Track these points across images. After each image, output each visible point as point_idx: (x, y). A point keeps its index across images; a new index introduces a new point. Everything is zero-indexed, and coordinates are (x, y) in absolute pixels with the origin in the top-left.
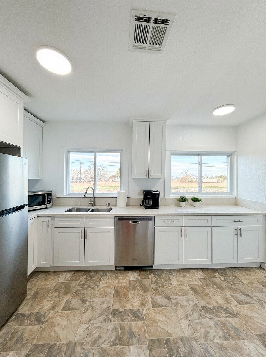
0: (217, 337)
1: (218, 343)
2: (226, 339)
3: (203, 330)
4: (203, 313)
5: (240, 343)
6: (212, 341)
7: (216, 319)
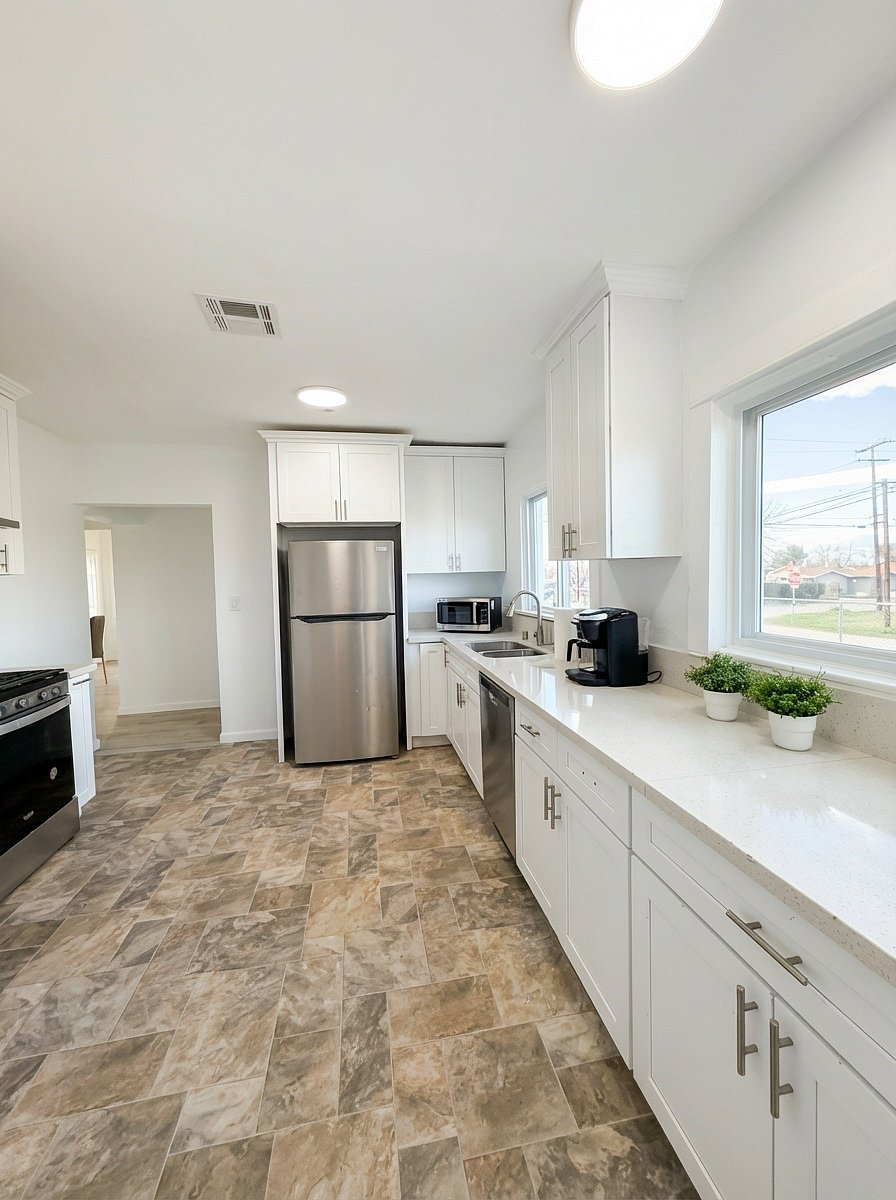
0: (290, 1006)
1: (275, 1003)
2: (281, 1026)
3: (313, 978)
4: (362, 993)
5: (262, 1064)
6: (285, 992)
7: (339, 1024)
